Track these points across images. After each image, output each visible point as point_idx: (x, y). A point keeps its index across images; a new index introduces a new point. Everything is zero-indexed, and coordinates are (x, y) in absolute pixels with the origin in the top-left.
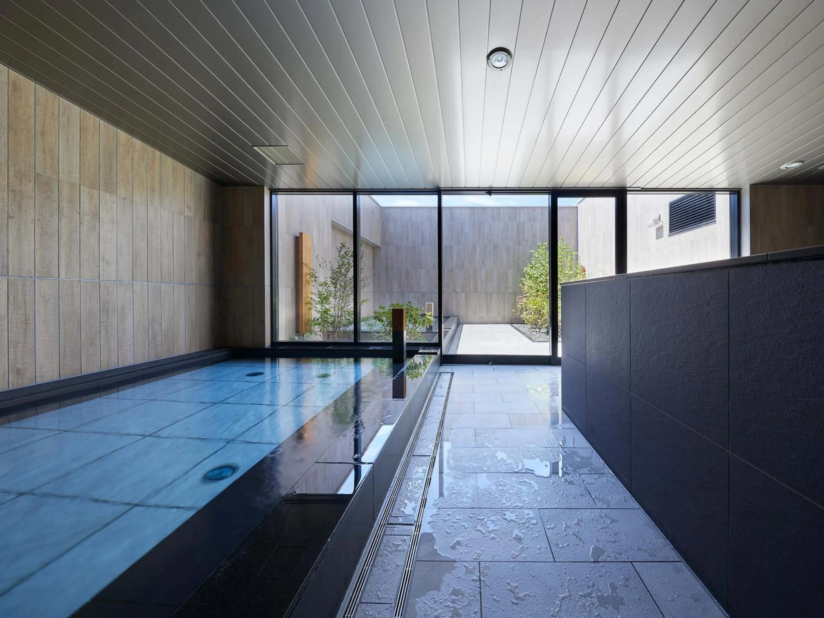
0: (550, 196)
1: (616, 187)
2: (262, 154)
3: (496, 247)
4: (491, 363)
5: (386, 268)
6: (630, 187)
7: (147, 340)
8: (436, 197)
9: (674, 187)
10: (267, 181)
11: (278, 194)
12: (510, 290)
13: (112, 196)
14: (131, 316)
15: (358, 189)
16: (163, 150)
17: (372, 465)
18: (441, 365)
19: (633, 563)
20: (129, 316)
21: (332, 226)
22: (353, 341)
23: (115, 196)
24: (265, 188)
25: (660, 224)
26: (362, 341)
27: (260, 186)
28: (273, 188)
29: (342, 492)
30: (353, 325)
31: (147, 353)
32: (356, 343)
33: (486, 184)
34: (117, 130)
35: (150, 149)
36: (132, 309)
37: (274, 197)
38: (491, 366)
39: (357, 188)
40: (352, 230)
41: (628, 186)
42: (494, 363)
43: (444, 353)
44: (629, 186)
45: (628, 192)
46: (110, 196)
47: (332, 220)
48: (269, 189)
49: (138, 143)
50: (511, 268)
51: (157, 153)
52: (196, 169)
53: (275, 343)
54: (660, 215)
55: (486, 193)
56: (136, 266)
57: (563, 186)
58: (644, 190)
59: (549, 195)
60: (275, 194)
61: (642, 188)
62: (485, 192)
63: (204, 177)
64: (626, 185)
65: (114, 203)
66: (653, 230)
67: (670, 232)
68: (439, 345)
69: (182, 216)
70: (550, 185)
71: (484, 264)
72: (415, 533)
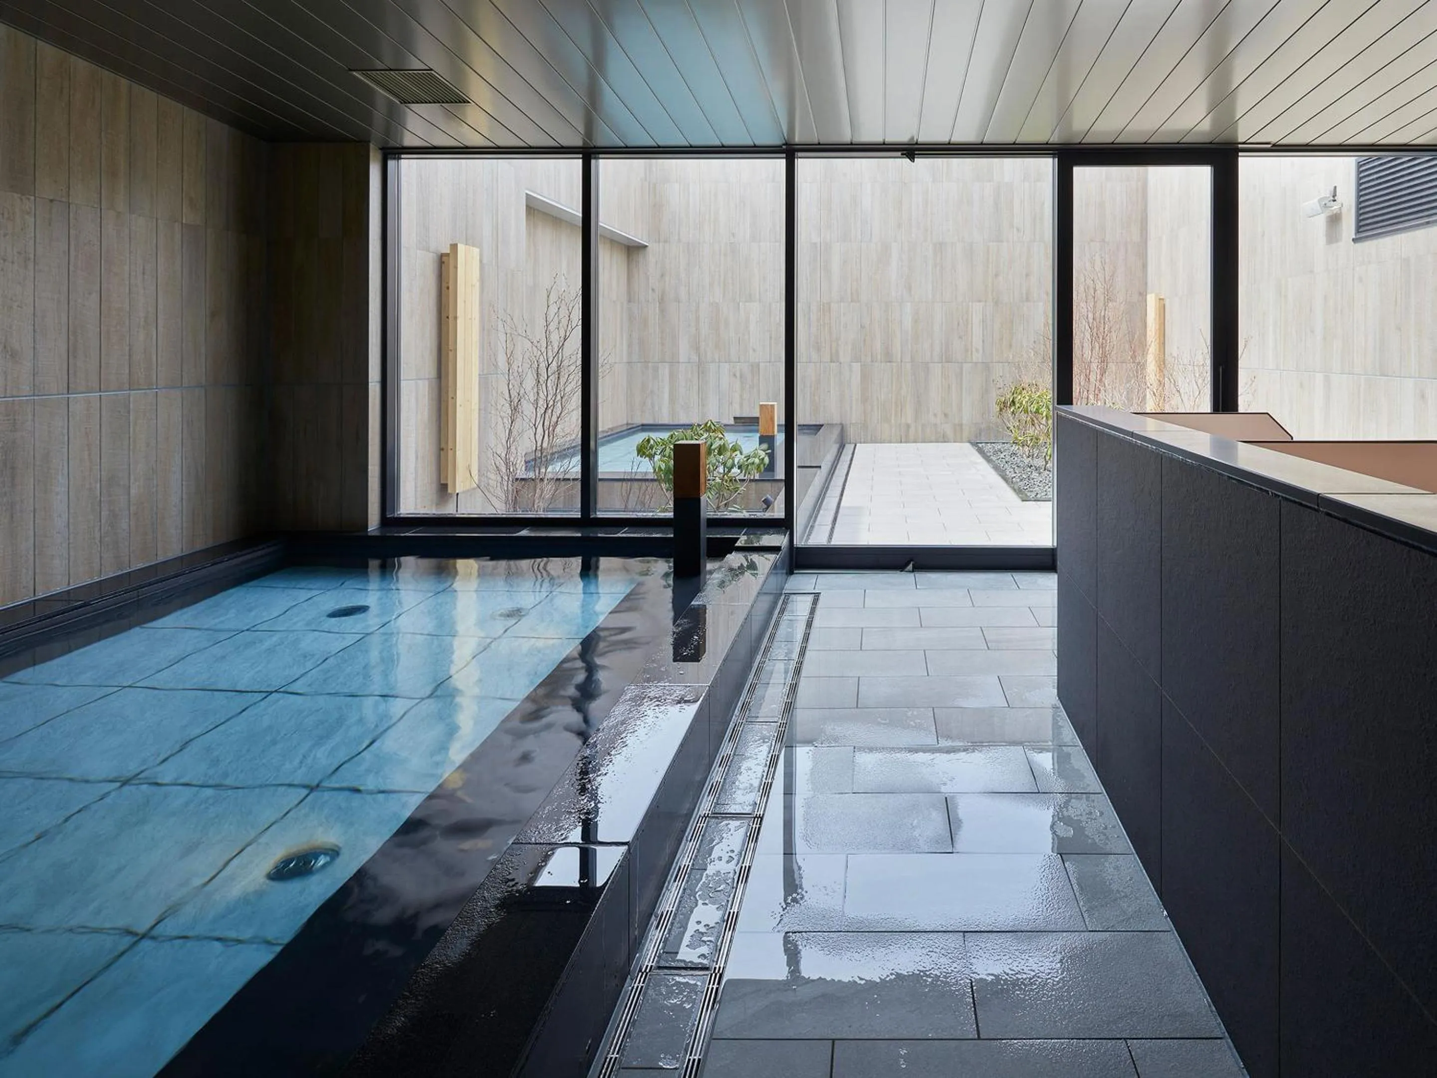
0: (1057, 159)
1: (1211, 143)
2: (370, 84)
3: (940, 247)
4: (910, 567)
5: (662, 301)
6: (1244, 143)
7: (97, 529)
8: (780, 164)
9: (1350, 142)
10: (376, 134)
11: (401, 159)
12: (977, 357)
13: (23, 197)
14: (63, 474)
15: (595, 147)
16: (134, 75)
17: (626, 847)
18: (791, 572)
19: (1128, 1041)
20: (60, 478)
21: (527, 206)
22: (578, 515)
23: (32, 198)
24: (372, 146)
25: (1335, 207)
26: (600, 515)
27: (360, 142)
28: (390, 145)
29: (543, 881)
30: (579, 457)
31: (98, 560)
32: (586, 521)
33: (902, 136)
34: (36, 44)
35: (106, 75)
36: (66, 458)
37: (391, 164)
38: (912, 575)
39: (592, 146)
40: (581, 215)
41: (1240, 140)
42: (918, 568)
43: (798, 542)
44: (1244, 140)
45: (1240, 154)
46: (21, 200)
47: (527, 194)
48: (380, 149)
49: (81, 66)
50: (980, 301)
51: (124, 82)
52: (208, 110)
53: (389, 521)
54: (1335, 187)
55: (902, 154)
56: (75, 357)
57: (1088, 140)
58: (1278, 148)
59: (1054, 158)
60: (394, 159)
61: (1274, 145)
62: (899, 154)
63: (226, 126)
64: (1237, 137)
65: (28, 213)
66: (1321, 221)
67: (1358, 231)
68: (785, 524)
69: (177, 226)
70: (1055, 139)
71: (910, 289)
72: (711, 986)
